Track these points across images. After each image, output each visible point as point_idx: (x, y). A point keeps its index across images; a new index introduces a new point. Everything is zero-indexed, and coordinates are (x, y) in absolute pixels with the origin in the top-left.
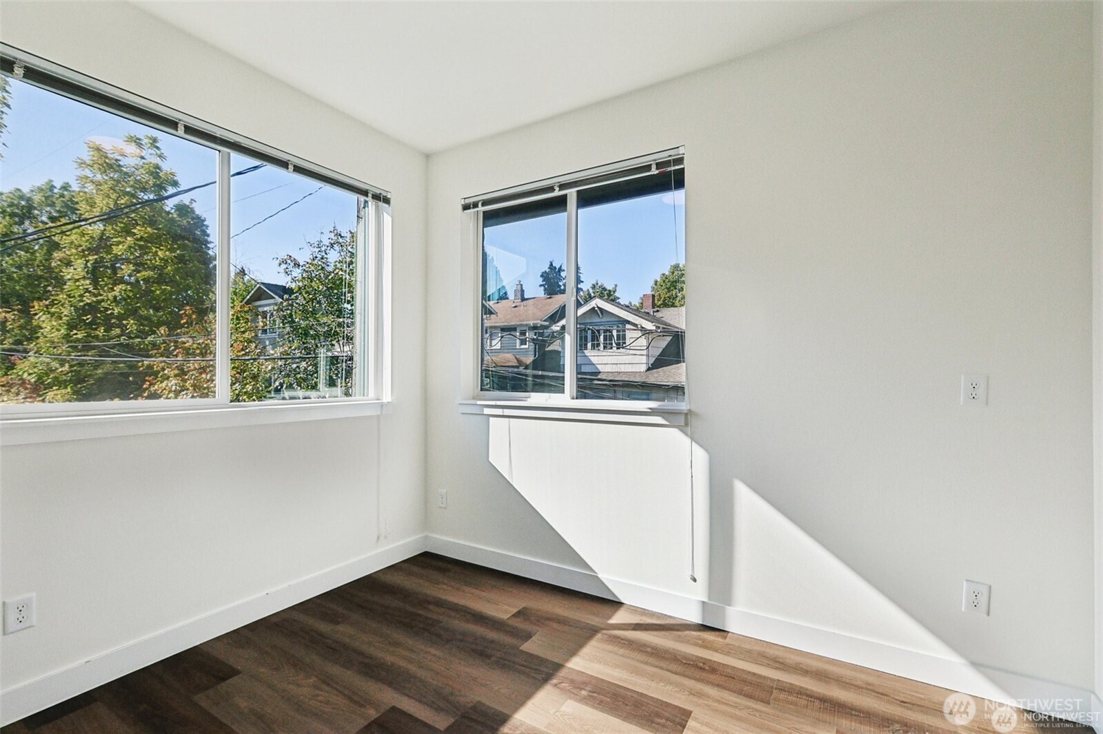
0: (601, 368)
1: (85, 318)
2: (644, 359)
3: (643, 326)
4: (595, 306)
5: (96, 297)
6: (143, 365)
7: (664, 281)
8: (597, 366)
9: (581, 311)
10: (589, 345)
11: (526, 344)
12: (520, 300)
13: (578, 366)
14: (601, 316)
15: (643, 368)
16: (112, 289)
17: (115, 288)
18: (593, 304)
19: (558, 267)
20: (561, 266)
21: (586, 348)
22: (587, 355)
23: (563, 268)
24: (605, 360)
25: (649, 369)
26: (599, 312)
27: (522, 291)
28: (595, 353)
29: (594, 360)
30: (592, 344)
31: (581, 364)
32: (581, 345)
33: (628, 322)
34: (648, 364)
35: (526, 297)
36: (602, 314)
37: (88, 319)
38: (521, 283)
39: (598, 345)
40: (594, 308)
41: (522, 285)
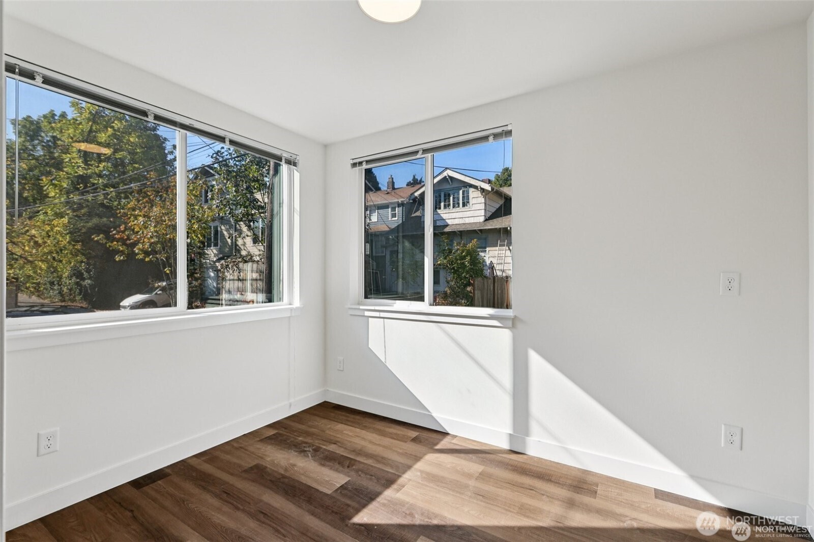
0: (449, 222)
1: (79, 186)
2: (482, 213)
3: (482, 187)
4: (447, 175)
5: (86, 170)
6: (120, 212)
7: (497, 180)
8: (447, 220)
9: (436, 180)
10: (442, 204)
11: (396, 217)
12: (391, 189)
13: (435, 222)
14: (451, 184)
15: (482, 219)
16: (98, 167)
17: (100, 165)
18: (445, 174)
19: (419, 179)
20: (421, 179)
21: (440, 208)
22: (440, 213)
23: (423, 180)
24: (454, 215)
25: (486, 220)
26: (449, 180)
27: (393, 183)
28: (447, 211)
29: (444, 216)
30: (444, 205)
31: (436, 220)
32: (437, 206)
33: (471, 186)
34: (485, 216)
35: (396, 187)
36: (452, 182)
37: (81, 187)
38: (392, 177)
39: (449, 205)
40: (446, 177)
41: (393, 178)
